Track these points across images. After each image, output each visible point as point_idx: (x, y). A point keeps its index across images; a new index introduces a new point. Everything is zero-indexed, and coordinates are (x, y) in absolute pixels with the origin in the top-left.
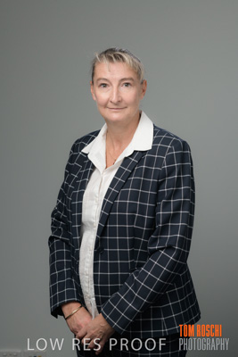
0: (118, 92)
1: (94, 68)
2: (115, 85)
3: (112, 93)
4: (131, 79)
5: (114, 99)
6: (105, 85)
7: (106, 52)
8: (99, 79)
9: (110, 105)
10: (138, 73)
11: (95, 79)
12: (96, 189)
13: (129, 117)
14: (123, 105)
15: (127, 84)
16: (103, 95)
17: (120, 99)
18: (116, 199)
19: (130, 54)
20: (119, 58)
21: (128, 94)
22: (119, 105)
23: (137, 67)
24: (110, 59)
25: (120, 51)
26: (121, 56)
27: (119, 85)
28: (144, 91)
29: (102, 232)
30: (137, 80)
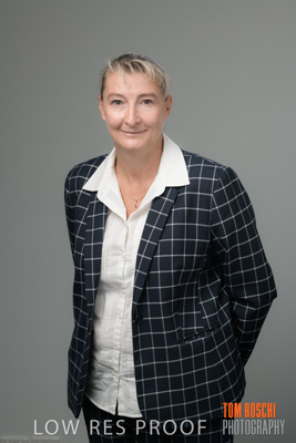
0: (136, 112)
1: (104, 79)
2: (132, 102)
3: (128, 113)
4: (153, 95)
5: (131, 120)
6: (118, 102)
7: (120, 59)
8: (112, 95)
9: (124, 127)
10: (162, 87)
11: (106, 94)
12: (121, 242)
13: (149, 142)
14: (142, 128)
15: (147, 102)
16: (116, 114)
17: (138, 120)
18: (155, 253)
19: (152, 62)
20: (138, 67)
21: (149, 113)
22: (137, 128)
23: (161, 80)
24: (127, 68)
25: (139, 58)
26: (140, 65)
27: (137, 102)
28: (168, 109)
29: (140, 297)
30: (160, 96)
